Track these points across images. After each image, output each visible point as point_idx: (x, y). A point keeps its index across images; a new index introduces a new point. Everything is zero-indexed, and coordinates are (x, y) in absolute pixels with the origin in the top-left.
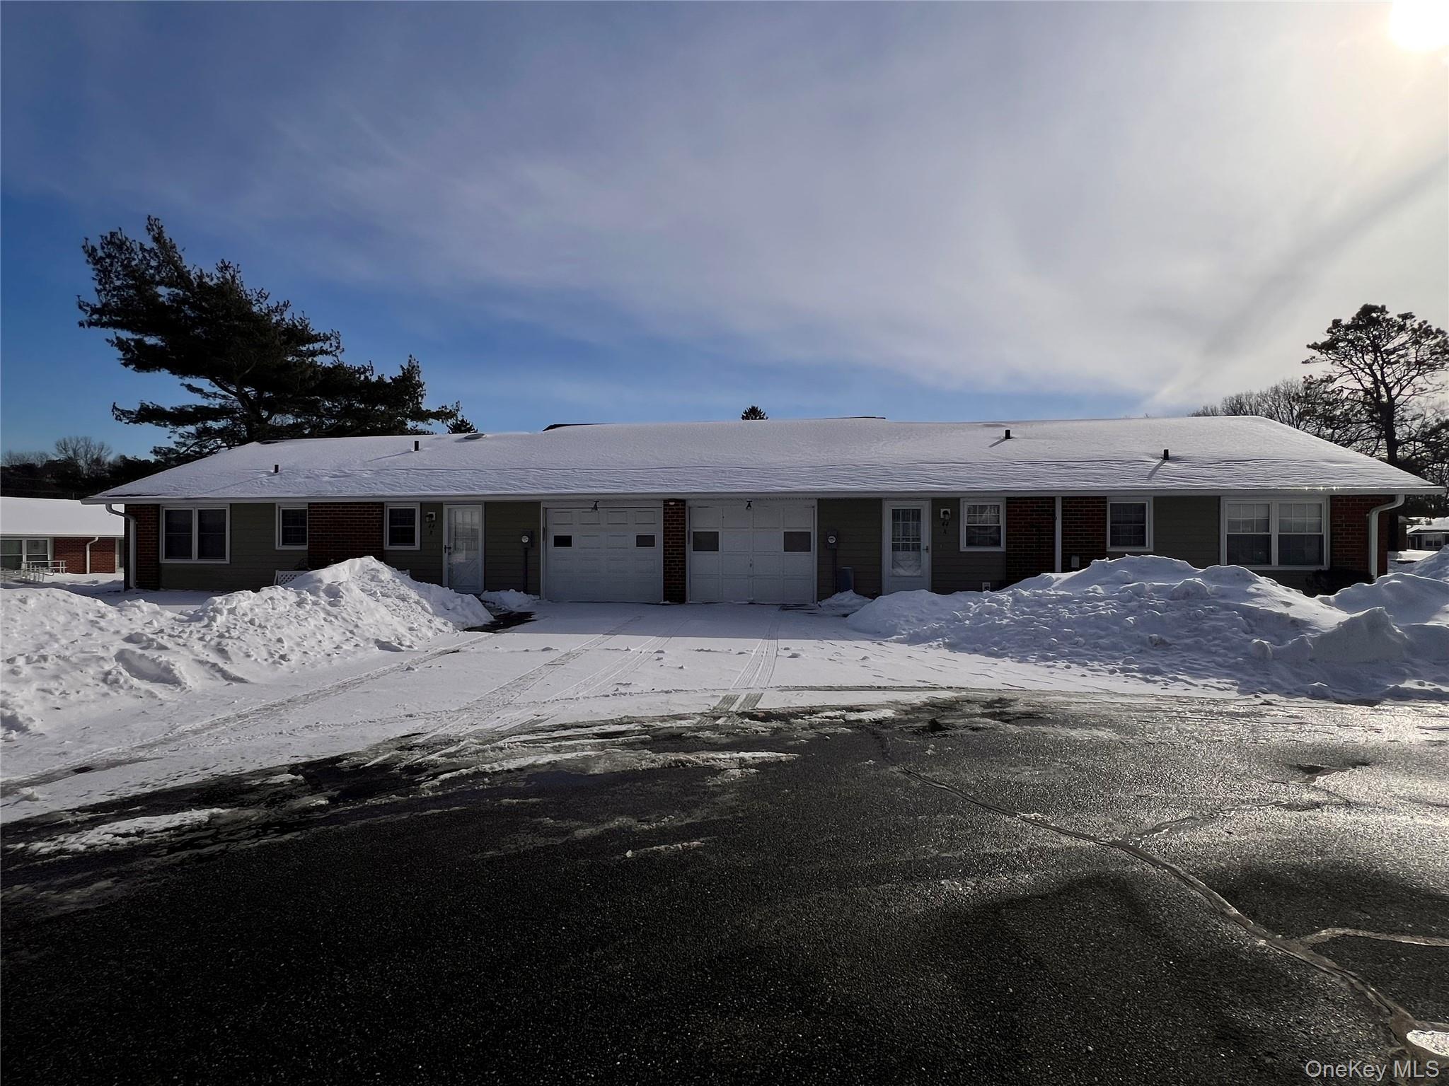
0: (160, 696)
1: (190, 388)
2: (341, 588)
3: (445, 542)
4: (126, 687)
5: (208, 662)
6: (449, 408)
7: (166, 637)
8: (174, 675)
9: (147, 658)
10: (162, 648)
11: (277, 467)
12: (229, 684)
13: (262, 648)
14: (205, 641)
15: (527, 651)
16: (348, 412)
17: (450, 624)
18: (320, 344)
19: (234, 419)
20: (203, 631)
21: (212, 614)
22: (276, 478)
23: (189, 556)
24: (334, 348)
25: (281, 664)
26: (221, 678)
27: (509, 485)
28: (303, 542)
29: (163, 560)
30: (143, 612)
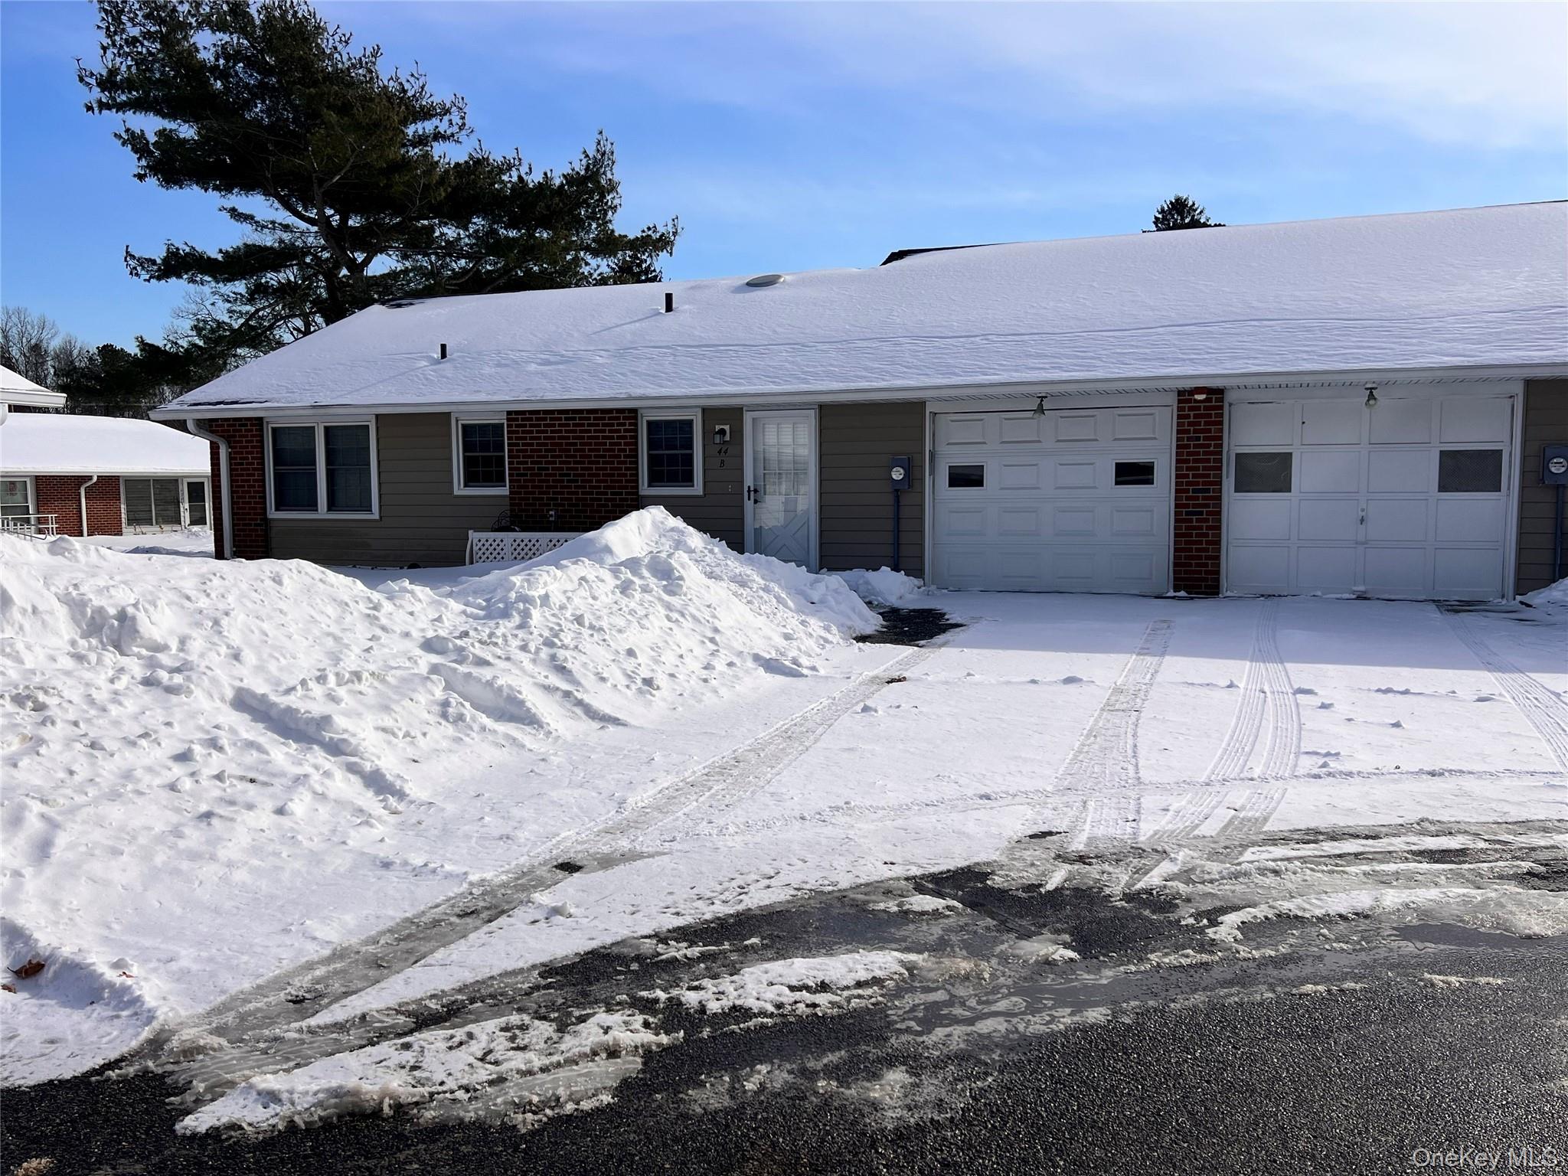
0: (528, 745)
1: (234, 213)
2: (672, 562)
3: (749, 481)
4: (476, 727)
5: (557, 689)
6: (661, 230)
7: (477, 645)
8: (528, 710)
9: (479, 680)
10: (482, 662)
11: (443, 347)
12: (602, 728)
13: (613, 666)
14: (530, 652)
15: (1034, 682)
16: (489, 244)
17: (834, 629)
18: (435, 121)
19: (302, 266)
20: (521, 634)
21: (521, 606)
22: (446, 367)
23: (313, 505)
24: (455, 129)
25: (653, 696)
26: (584, 717)
27: (866, 369)
28: (499, 480)
29: (273, 514)
30: (420, 600)
